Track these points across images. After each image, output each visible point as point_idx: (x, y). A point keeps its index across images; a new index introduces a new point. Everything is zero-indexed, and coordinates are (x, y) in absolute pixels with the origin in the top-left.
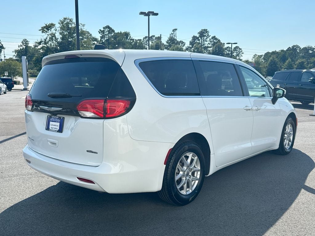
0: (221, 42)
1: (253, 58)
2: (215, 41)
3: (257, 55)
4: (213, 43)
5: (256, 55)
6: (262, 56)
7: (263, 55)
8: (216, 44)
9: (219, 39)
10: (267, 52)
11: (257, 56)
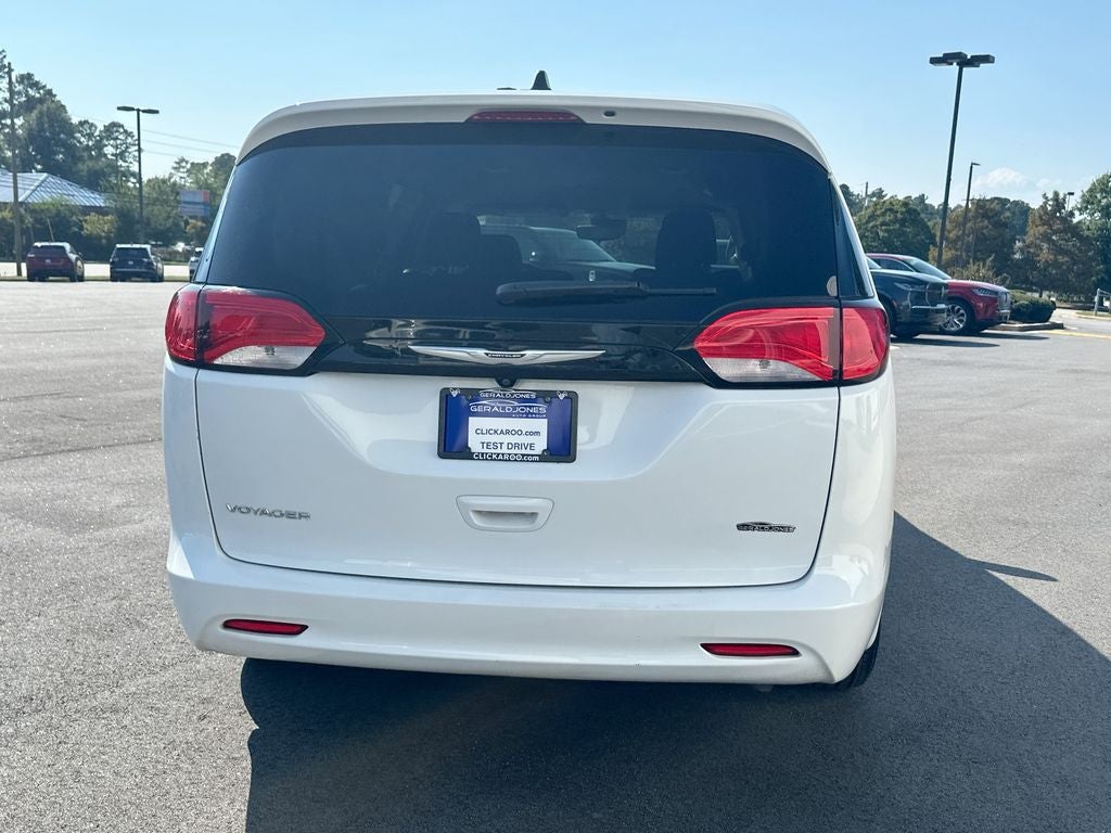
0: (58, 98)
1: (173, 171)
2: (31, 92)
3: (187, 162)
4: (24, 99)
5: (183, 160)
6: (205, 165)
7: (210, 162)
8: (39, 106)
9: (48, 87)
10: (223, 155)
11: (189, 166)
